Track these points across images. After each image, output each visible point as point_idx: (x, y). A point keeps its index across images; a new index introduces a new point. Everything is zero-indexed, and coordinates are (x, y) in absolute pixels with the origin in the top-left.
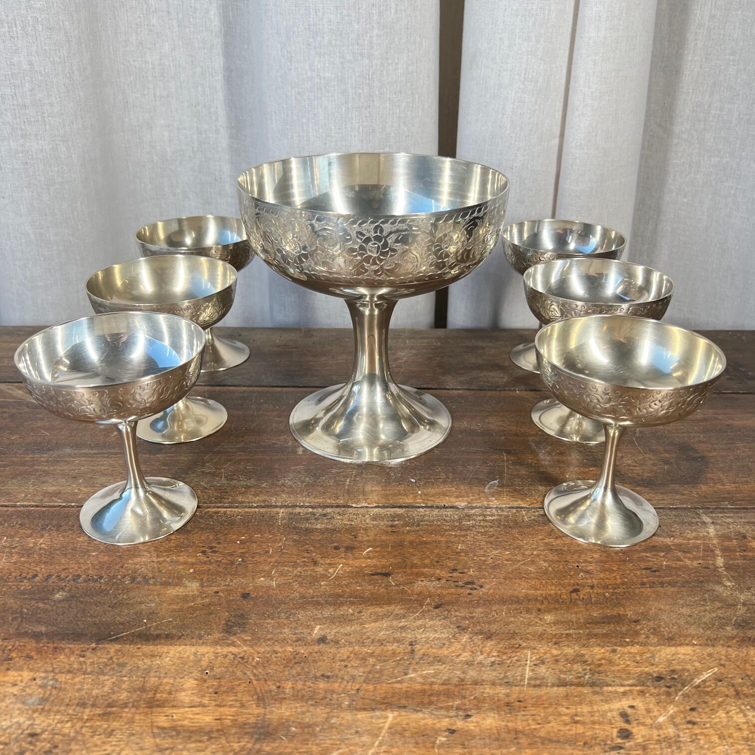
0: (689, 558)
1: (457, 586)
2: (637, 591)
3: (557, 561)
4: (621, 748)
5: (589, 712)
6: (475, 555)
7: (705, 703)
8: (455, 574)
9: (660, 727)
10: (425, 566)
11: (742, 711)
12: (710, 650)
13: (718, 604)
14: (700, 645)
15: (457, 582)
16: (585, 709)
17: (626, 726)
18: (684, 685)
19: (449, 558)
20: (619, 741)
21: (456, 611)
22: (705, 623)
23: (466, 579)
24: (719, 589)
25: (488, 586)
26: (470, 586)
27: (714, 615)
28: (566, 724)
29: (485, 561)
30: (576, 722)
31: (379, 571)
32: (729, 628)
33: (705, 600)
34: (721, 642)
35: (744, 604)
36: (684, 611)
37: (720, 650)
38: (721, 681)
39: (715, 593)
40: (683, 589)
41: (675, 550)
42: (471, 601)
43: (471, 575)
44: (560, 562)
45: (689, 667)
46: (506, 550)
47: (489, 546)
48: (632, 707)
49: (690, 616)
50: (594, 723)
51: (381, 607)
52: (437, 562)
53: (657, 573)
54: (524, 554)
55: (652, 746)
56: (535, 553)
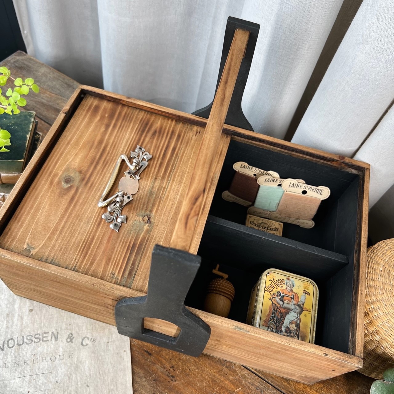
1: (168, 375)
3: (210, 386)
6: (185, 365)
8: (171, 370)
10: (165, 359)
15: (169, 373)
19: (175, 360)
21: (159, 386)
23: (173, 374)
25: (177, 382)
26: (172, 378)
29: (187, 370)
31: (149, 351)
42: (167, 385)
43: (176, 373)
44: (211, 387)
46: (197, 369)
47: (194, 363)
51: (137, 368)
52: (170, 359)
54: (202, 375)
56: (206, 377)
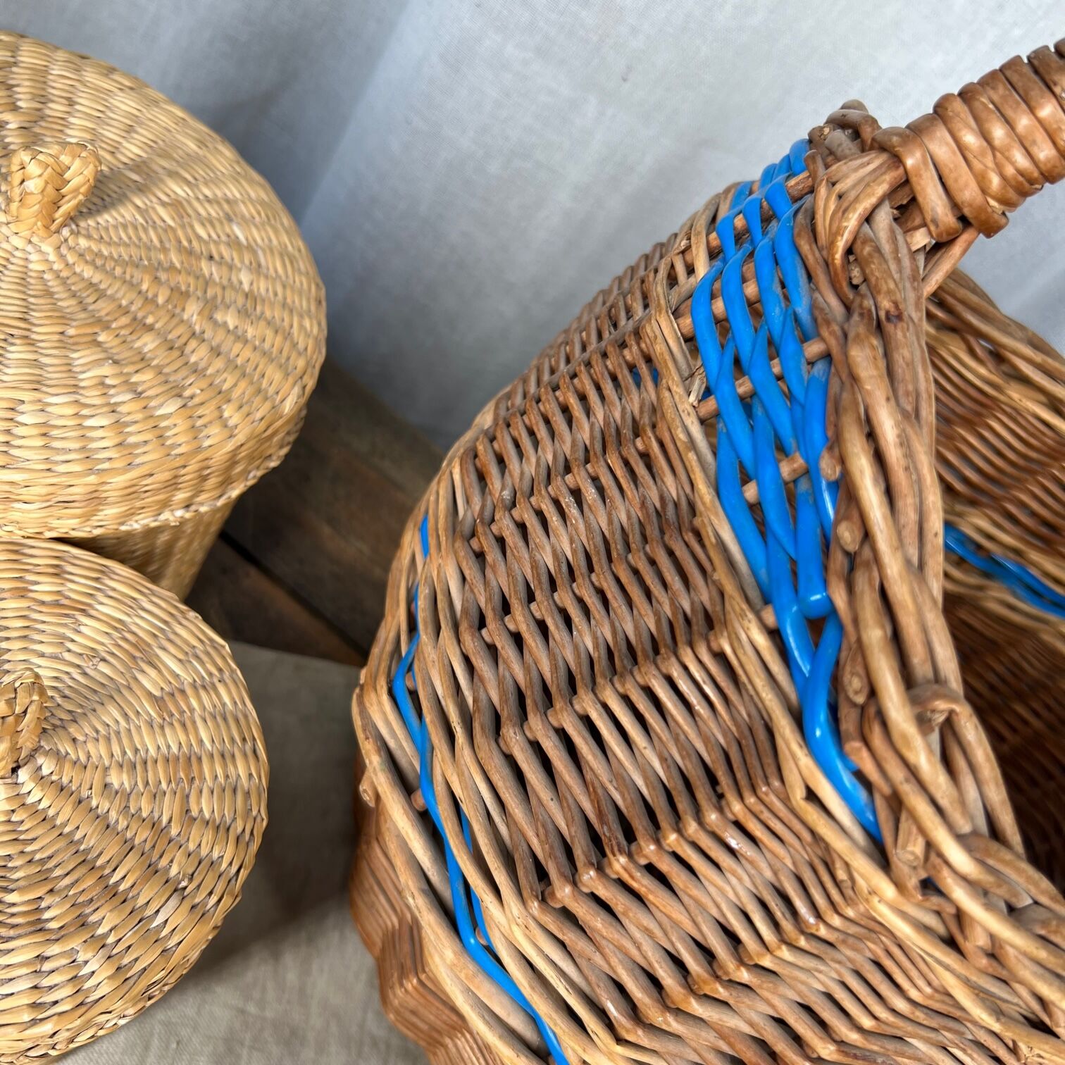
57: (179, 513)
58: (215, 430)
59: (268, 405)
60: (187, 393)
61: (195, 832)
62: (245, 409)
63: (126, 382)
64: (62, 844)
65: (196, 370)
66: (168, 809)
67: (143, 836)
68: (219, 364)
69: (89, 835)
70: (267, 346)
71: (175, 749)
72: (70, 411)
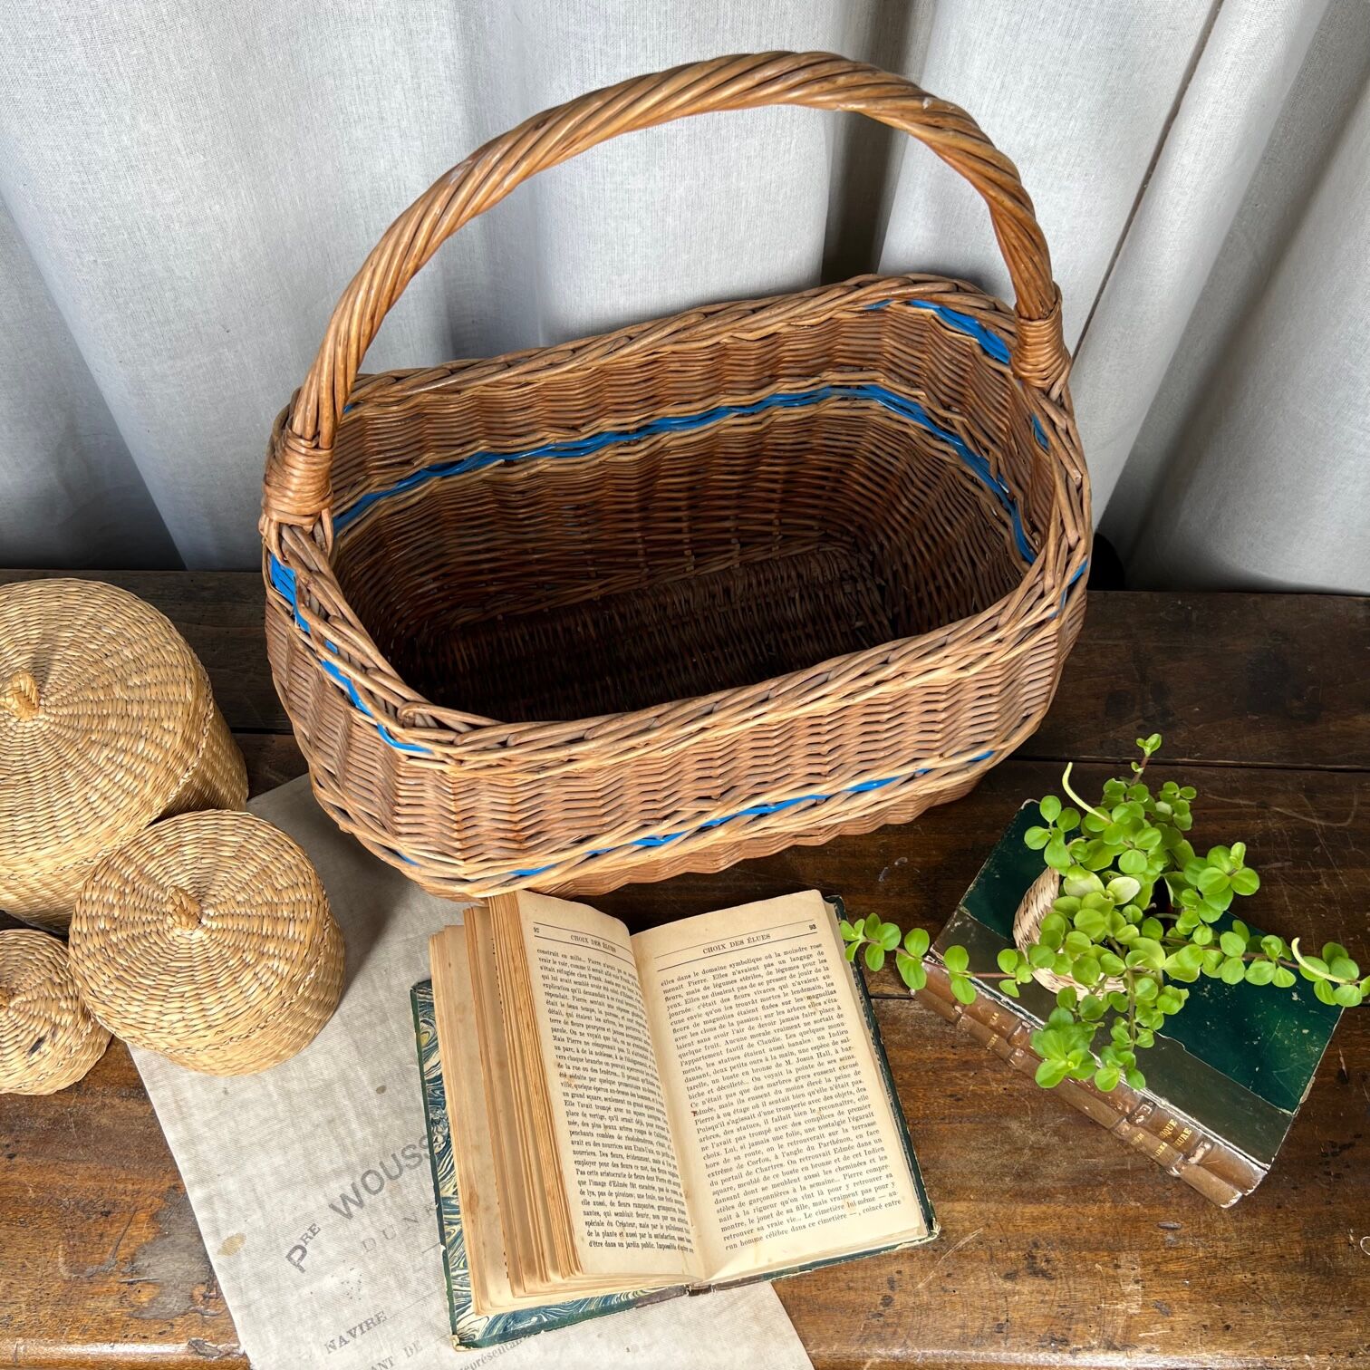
0: (999, 1082)
2: (935, 1128)
4: (881, 1315)
5: (863, 1278)
7: (962, 1268)
9: (917, 1294)
11: (989, 1278)
12: (983, 1206)
13: (1007, 1147)
14: (976, 1200)
16: (860, 1274)
17: (889, 1292)
18: (948, 1249)
20: (881, 1308)
22: (988, 1173)
24: (1014, 1125)
27: (999, 1162)
28: (841, 1291)
30: (850, 1288)
32: (1007, 1179)
33: (995, 1142)
34: (996, 1197)
35: (1031, 1148)
36: (974, 1156)
37: (992, 1206)
38: (981, 1243)
39: (1009, 1132)
40: (980, 1126)
41: (987, 1067)
45: (959, 1227)
48: (899, 1272)
49: (976, 1163)
50: (864, 1289)
53: (961, 1103)
55: (906, 1313)
57: (186, 776)
58: (166, 738)
59: (180, 706)
60: (143, 733)
61: (284, 895)
62: (172, 717)
63: (117, 750)
64: (236, 933)
65: (140, 718)
66: (268, 894)
67: (265, 910)
68: (146, 707)
69: (243, 924)
70: (159, 678)
71: (255, 870)
72: (106, 781)
